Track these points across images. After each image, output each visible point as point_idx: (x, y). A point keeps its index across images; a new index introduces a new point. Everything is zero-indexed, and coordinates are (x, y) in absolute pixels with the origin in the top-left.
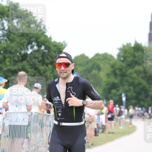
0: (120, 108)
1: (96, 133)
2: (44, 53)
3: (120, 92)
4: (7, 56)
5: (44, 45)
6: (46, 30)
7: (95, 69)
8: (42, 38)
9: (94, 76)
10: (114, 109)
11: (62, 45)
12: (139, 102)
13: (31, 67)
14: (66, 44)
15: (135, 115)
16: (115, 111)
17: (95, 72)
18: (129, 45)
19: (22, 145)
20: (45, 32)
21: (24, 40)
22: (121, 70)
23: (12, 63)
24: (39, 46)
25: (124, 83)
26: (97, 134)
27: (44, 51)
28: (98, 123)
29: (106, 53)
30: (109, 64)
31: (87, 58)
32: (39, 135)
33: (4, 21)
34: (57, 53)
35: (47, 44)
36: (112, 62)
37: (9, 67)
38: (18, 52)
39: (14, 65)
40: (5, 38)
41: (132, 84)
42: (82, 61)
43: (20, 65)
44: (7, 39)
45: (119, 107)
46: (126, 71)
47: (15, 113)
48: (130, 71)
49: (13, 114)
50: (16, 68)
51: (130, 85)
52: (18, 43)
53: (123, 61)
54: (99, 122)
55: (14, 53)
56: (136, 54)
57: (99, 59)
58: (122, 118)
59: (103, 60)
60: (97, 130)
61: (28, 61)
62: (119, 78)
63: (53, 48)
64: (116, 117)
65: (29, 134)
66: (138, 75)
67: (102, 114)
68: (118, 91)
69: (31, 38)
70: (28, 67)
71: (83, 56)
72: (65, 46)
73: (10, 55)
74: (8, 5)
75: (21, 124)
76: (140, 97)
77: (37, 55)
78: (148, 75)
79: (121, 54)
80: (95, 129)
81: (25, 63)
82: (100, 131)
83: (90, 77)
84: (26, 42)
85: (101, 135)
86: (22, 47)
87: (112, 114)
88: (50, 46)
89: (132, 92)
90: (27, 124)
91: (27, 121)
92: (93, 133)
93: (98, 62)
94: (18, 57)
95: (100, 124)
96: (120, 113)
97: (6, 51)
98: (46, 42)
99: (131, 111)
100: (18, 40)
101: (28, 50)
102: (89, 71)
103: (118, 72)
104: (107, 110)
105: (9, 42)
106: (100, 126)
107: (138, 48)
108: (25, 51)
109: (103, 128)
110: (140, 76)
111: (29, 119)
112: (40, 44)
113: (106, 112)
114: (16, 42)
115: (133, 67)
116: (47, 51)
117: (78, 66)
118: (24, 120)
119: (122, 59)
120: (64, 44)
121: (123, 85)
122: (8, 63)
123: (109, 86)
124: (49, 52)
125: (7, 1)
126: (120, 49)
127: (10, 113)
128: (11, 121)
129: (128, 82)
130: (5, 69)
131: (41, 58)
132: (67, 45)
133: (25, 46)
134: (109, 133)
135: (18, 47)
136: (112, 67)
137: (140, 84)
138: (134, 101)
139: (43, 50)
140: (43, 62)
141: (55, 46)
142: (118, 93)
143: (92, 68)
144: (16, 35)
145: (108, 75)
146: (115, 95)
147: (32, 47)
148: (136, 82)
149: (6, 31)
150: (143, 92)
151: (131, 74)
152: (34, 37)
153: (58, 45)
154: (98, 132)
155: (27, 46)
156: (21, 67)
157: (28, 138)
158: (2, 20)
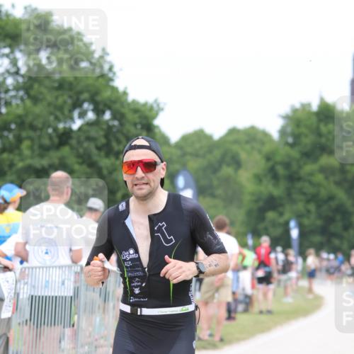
0: (286, 255)
1: (230, 313)
2: (110, 128)
3: (286, 216)
4: (24, 134)
5: (110, 108)
6: (114, 74)
7: (228, 165)
8: (107, 94)
9: (227, 180)
10: (272, 256)
11: (151, 108)
12: (329, 241)
13: (80, 161)
14: (161, 106)
15: (320, 270)
16: (273, 262)
17: (227, 171)
18: (305, 107)
19: (60, 342)
20: (111, 80)
21: (65, 98)
22: (287, 165)
23: (37, 152)
24: (99, 111)
25: (296, 196)
26: (233, 315)
27: (111, 123)
28: (234, 289)
29: (253, 128)
30: (260, 152)
31: (209, 138)
32: (98, 320)
33: (18, 55)
34: (139, 127)
35: (117, 106)
36: (267, 148)
37: (29, 161)
38: (49, 126)
39: (42, 156)
40: (21, 93)
41: (313, 198)
42: (197, 146)
43: (54, 156)
44: (25, 97)
45: (283, 252)
46: (300, 167)
47: (43, 268)
48: (309, 168)
49: (38, 270)
50: (45, 162)
51: (308, 201)
52: (49, 104)
53: (292, 146)
54: (238, 287)
55: (41, 130)
56: (323, 129)
57: (236, 142)
58: (290, 279)
59: (247, 142)
60: (233, 307)
61: (72, 148)
62: (283, 185)
63: (131, 117)
64: (275, 275)
65: (76, 317)
66: (327, 178)
67: (245, 268)
68: (281, 214)
69: (80, 93)
70: (72, 161)
71: (200, 135)
72: (159, 110)
73: (31, 133)
74: (26, 17)
75: (56, 295)
76: (333, 228)
77: (94, 132)
78: (349, 176)
79: (289, 130)
80: (229, 304)
81: (66, 150)
82: (241, 307)
83: (215, 182)
84: (70, 101)
85: (241, 318)
86: (58, 114)
87: (267, 269)
88: (123, 110)
89: (313, 216)
90: (72, 294)
91: (72, 287)
92: (224, 314)
93: (235, 148)
94: (50, 137)
95: (239, 291)
96: (287, 267)
97: (21, 123)
98: (115, 102)
99: (312, 261)
100: (49, 97)
101: (74, 122)
102: (214, 168)
103: (281, 170)
104: (254, 260)
105: (28, 103)
106: (240, 297)
107: (326, 113)
108: (65, 122)
109: (247, 300)
110: (332, 179)
111: (75, 282)
112: (101, 107)
113: (253, 263)
114: (45, 103)
115: (316, 160)
116: (116, 123)
117: (188, 157)
118: (63, 283)
119: (290, 140)
120: (155, 106)
121: (293, 201)
122: (27, 152)
123: (261, 204)
124: (121, 124)
125: (26, 8)
126: (286, 117)
127: (32, 268)
128: (34, 287)
129: (304, 194)
130: (20, 165)
131: (103, 141)
132: (162, 109)
133: (66, 112)
134: (261, 312)
135: (51, 114)
136: (268, 158)
137: (331, 198)
138: (317, 239)
139: (107, 122)
140: (108, 150)
141: (136, 111)
142: (282, 220)
143: (221, 162)
144: (46, 87)
145: (258, 179)
146: (274, 224)
147: (82, 115)
148: (323, 193)
149: (23, 76)
150: (338, 217)
151: (311, 174)
152: (88, 91)
153: (143, 109)
154: (235, 311)
155: (71, 111)
156: (56, 161)
157: (73, 326)
158: (12, 52)
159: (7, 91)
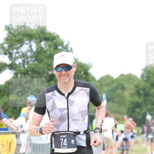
3: (144, 110)
4: (34, 76)
7: (120, 89)
9: (119, 96)
14: (92, 65)
17: (119, 91)
22: (144, 90)
29: (130, 74)
30: (133, 84)
31: (112, 78)
33: (33, 43)
34: (82, 73)
36: (136, 83)
40: (34, 59)
42: (107, 81)
46: (149, 90)
48: (153, 91)
52: (46, 63)
53: (146, 81)
57: (123, 80)
59: (128, 80)
68: (142, 110)
71: (108, 77)
72: (91, 67)
79: (145, 75)
83: (114, 96)
86: (49, 68)
93: (123, 82)
94: (46, 77)
100: (45, 61)
102: (114, 91)
103: (142, 92)
108: (52, 71)
114: (44, 63)
117: (103, 86)
119: (145, 79)
120: (89, 65)
121: (147, 105)
123: (133, 105)
135: (46, 67)
136: (136, 87)
141: (81, 67)
143: (117, 88)
144: (44, 56)
145: (132, 95)
146: (139, 114)
149: (34, 52)
158: (30, 42)
159: (28, 58)
